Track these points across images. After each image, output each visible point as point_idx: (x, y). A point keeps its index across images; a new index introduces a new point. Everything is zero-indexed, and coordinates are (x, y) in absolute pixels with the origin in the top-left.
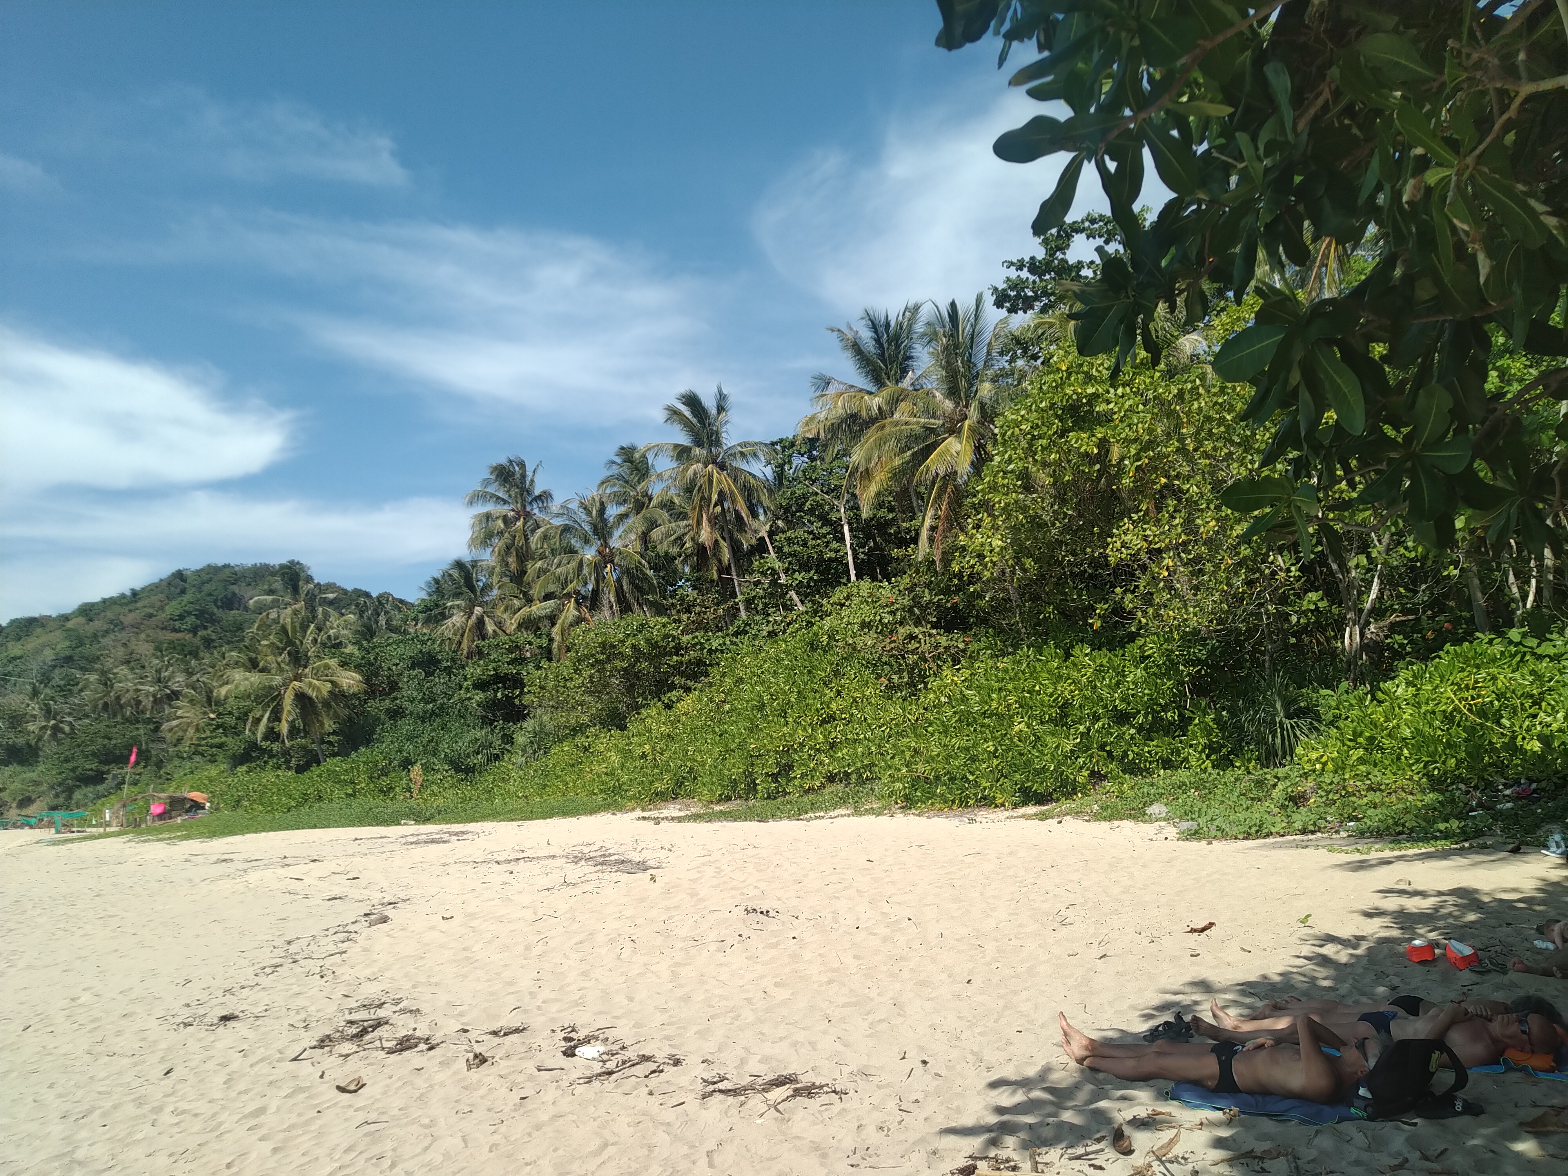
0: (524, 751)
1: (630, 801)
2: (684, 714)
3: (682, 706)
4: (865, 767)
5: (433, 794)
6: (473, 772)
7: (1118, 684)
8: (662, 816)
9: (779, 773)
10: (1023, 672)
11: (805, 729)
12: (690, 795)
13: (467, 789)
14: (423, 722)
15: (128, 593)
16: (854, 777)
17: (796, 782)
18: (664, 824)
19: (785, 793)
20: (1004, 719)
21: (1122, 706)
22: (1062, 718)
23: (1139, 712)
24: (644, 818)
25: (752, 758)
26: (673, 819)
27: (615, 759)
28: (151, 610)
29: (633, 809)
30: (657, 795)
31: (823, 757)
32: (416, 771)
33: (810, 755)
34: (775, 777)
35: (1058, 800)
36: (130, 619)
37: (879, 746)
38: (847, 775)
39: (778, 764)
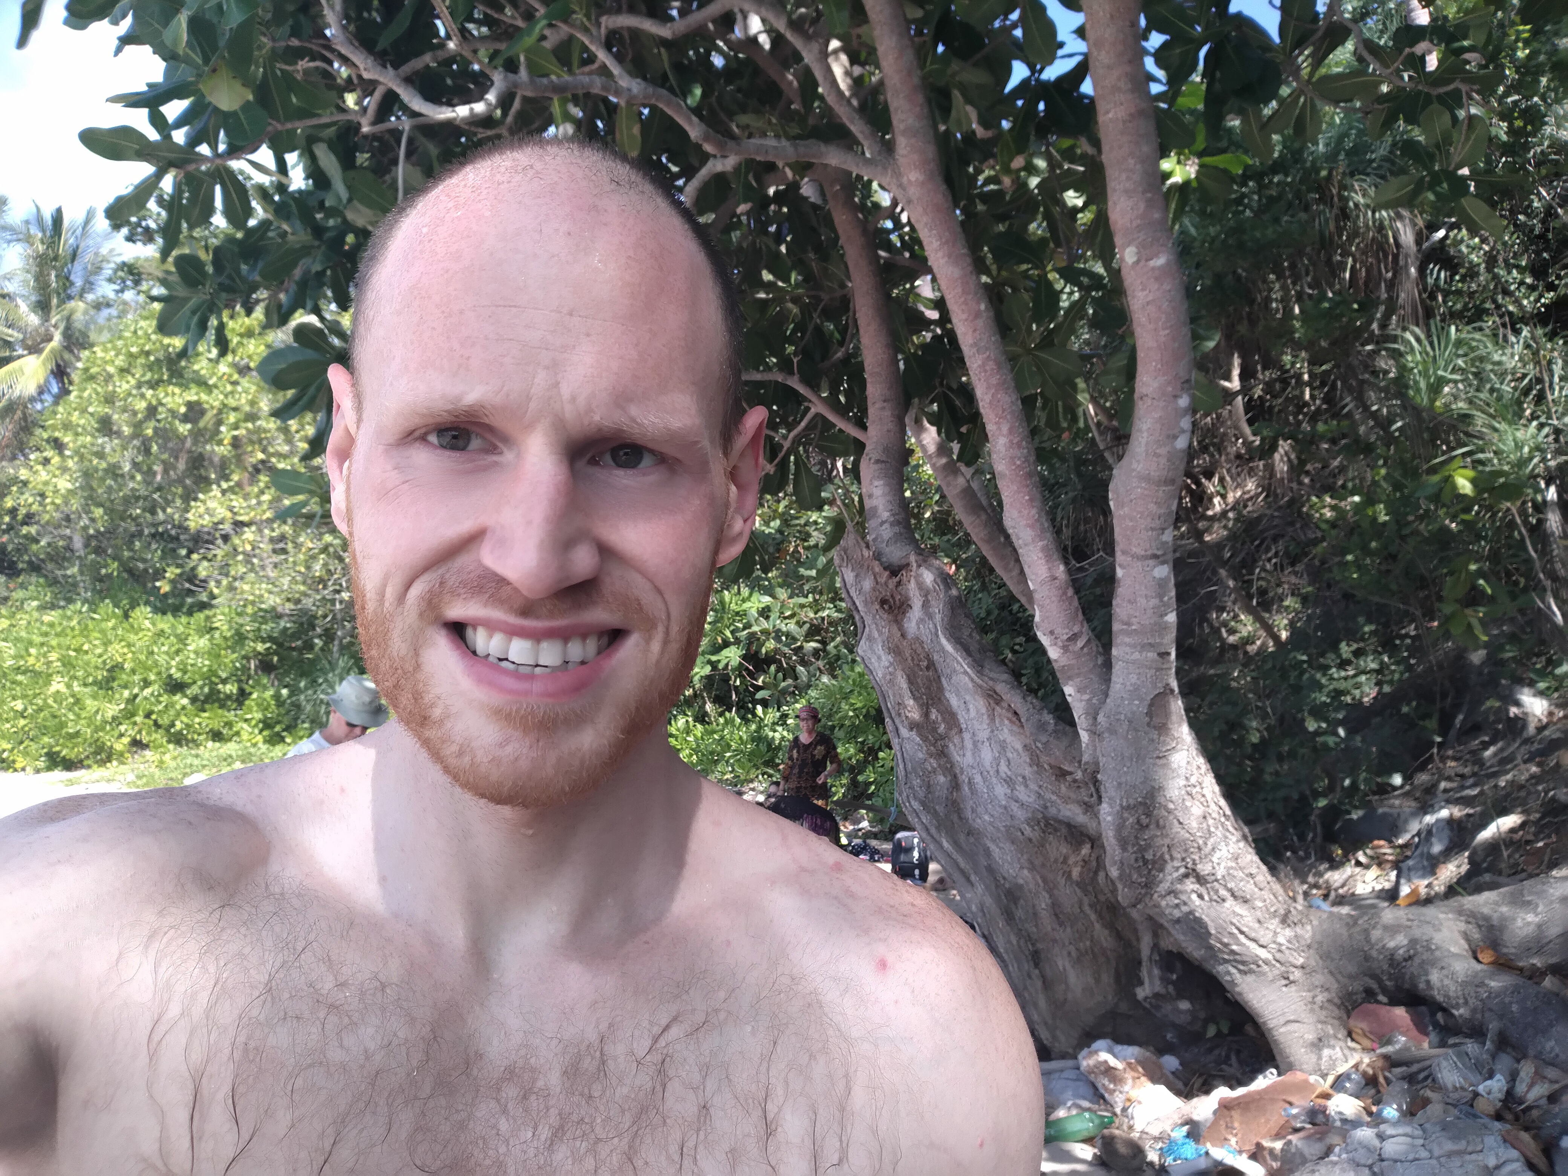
7: (178, 652)
10: (73, 629)
20: (41, 677)
21: (177, 675)
22: (108, 682)
23: (195, 682)
35: (89, 767)
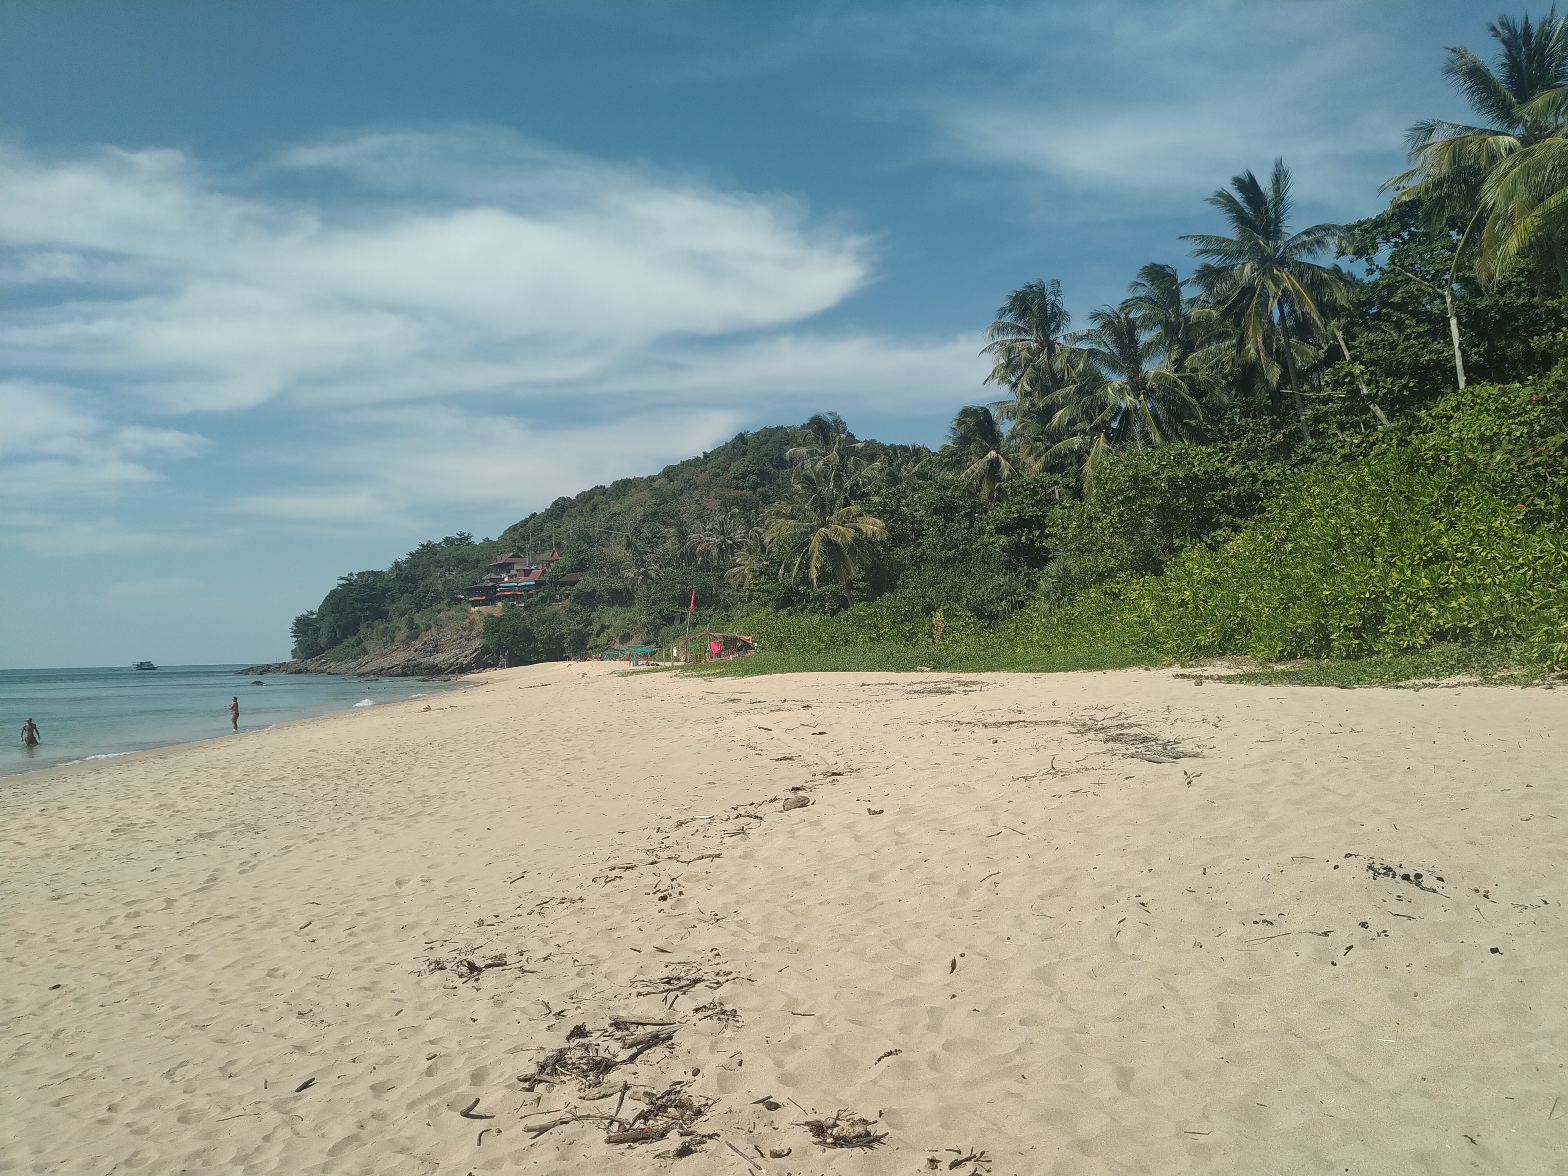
0: (1047, 597)
1: (1167, 654)
2: (1234, 556)
3: (1231, 547)
4: (1496, 621)
5: (955, 641)
6: (996, 620)
8: (1205, 674)
9: (1363, 626)
11: (1401, 571)
12: (1241, 651)
13: (989, 637)
14: (946, 568)
15: (701, 456)
16: (1476, 635)
17: (1388, 639)
18: (1208, 685)
19: (1372, 652)
24: (1183, 676)
25: (1324, 608)
26: (1220, 678)
27: (1149, 606)
28: (718, 471)
29: (1171, 665)
30: (1200, 649)
31: (1428, 607)
32: (938, 616)
33: (1408, 605)
34: (1358, 632)
36: (701, 478)
37: (1518, 594)
38: (1465, 630)
39: (1362, 616)
